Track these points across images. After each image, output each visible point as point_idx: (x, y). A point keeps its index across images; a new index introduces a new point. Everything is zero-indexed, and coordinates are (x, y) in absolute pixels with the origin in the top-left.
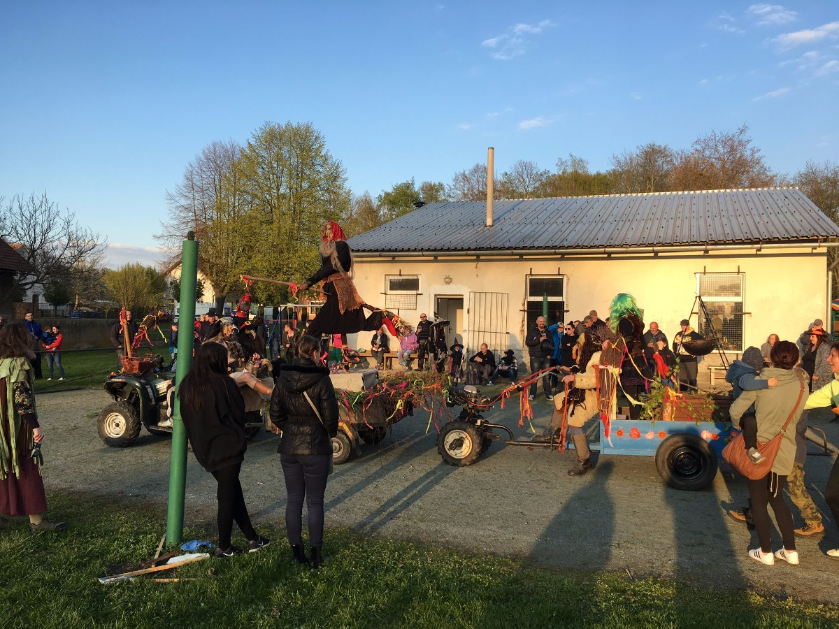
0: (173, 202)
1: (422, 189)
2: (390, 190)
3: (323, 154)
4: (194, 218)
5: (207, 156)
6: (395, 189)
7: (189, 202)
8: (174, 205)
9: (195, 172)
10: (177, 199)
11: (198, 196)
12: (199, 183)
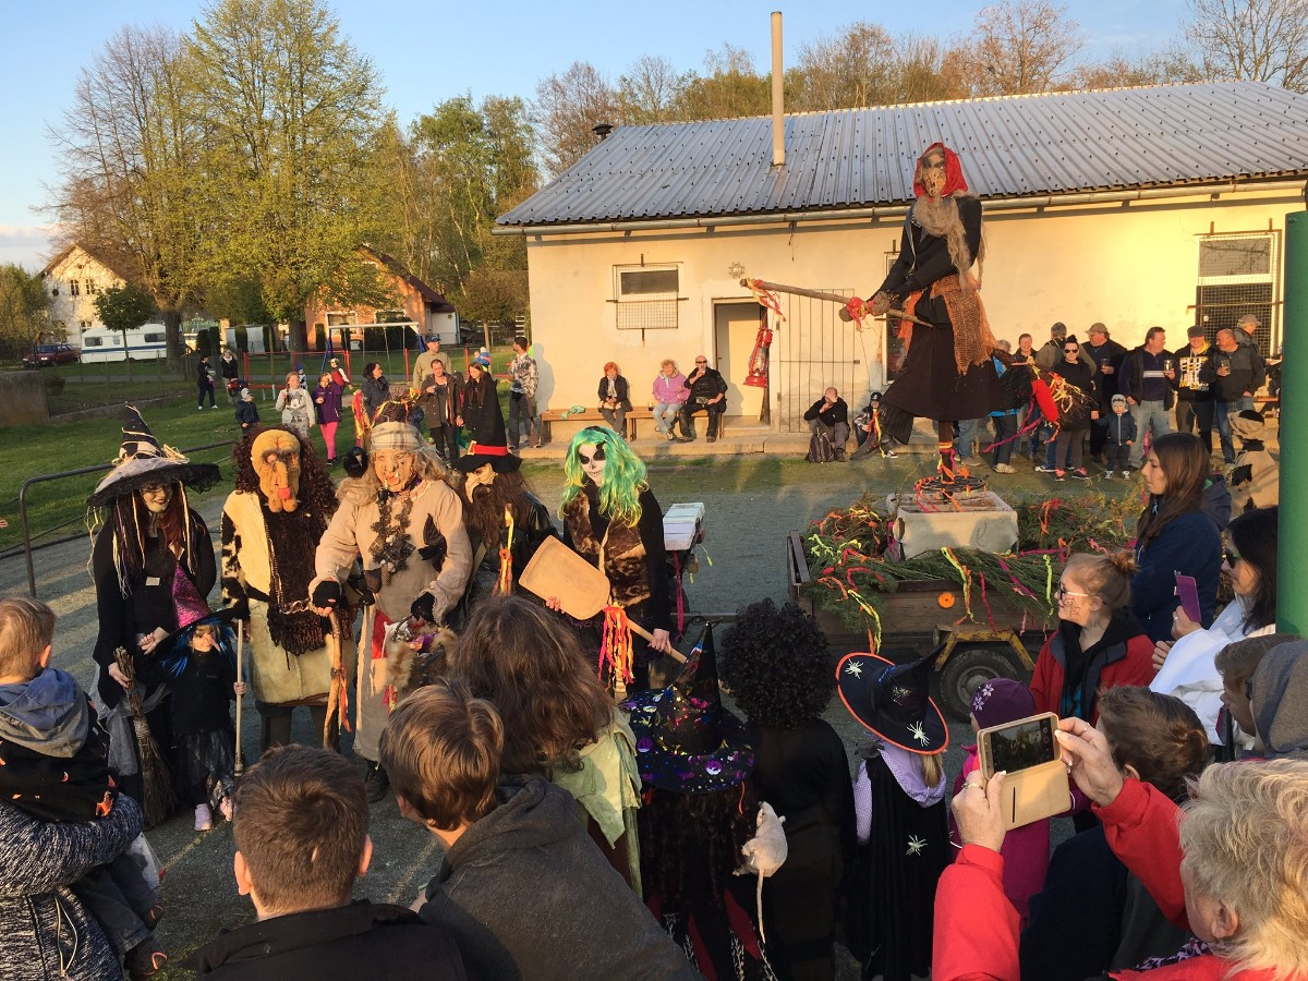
0: (59, 141)
1: (486, 109)
2: (430, 112)
3: (338, 43)
4: (102, 171)
5: (112, 52)
6: (438, 110)
7: (89, 141)
8: (62, 148)
9: (93, 83)
10: (67, 136)
11: (105, 128)
12: (103, 105)
